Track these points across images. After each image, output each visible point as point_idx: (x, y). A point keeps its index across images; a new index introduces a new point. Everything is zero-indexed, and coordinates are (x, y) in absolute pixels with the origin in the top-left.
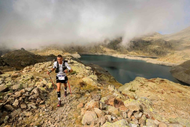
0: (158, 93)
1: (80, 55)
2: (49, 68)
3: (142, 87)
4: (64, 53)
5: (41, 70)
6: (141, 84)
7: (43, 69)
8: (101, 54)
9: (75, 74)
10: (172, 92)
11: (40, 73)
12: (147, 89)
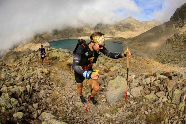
0: (117, 63)
1: (49, 43)
2: (34, 59)
3: (106, 61)
4: (35, 45)
5: (29, 62)
6: (105, 59)
7: (30, 60)
8: (68, 38)
9: (58, 59)
10: (124, 61)
11: (30, 64)
12: (109, 61)
